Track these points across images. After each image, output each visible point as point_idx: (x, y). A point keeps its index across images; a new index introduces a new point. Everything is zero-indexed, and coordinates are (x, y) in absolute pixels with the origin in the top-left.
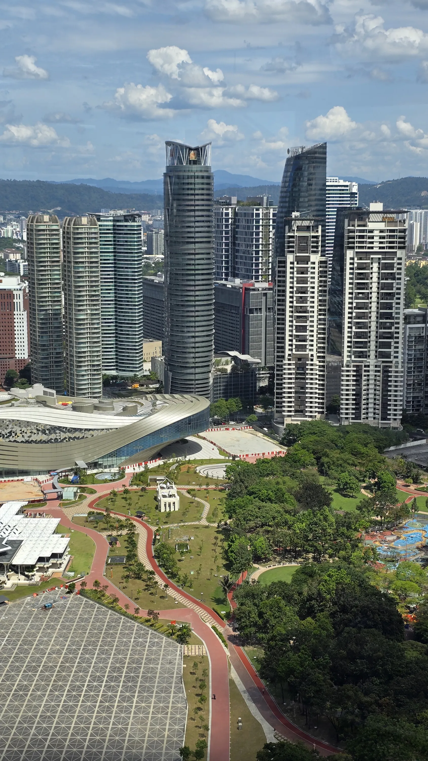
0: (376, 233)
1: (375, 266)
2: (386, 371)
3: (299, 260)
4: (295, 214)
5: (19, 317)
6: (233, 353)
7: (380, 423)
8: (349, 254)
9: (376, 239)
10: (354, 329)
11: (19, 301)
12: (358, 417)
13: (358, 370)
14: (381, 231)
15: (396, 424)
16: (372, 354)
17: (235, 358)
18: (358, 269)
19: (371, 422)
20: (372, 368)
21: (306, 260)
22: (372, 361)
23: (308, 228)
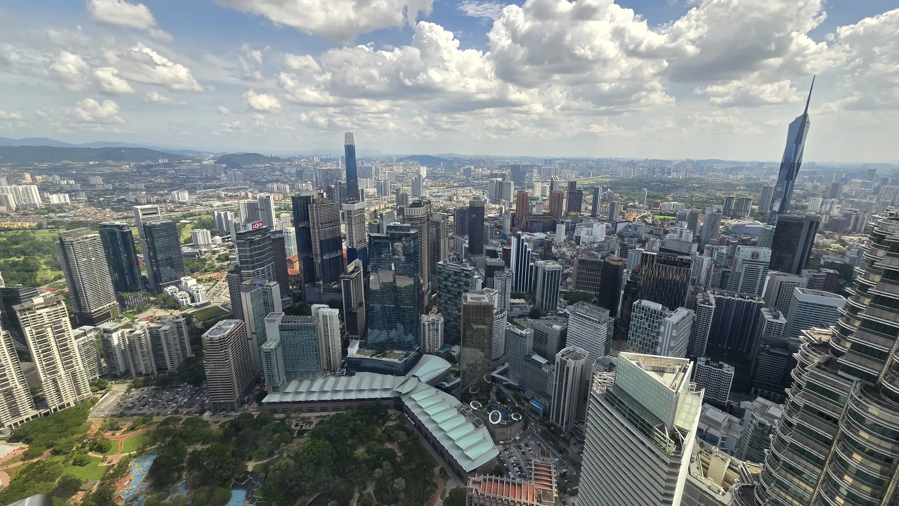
0: (44, 315)
1: (49, 330)
2: (74, 375)
8: (27, 330)
9: (45, 317)
10: (44, 363)
12: (61, 400)
13: (55, 381)
14: (47, 313)
15: (89, 393)
16: (61, 370)
18: (37, 334)
20: (63, 376)
22: (62, 372)
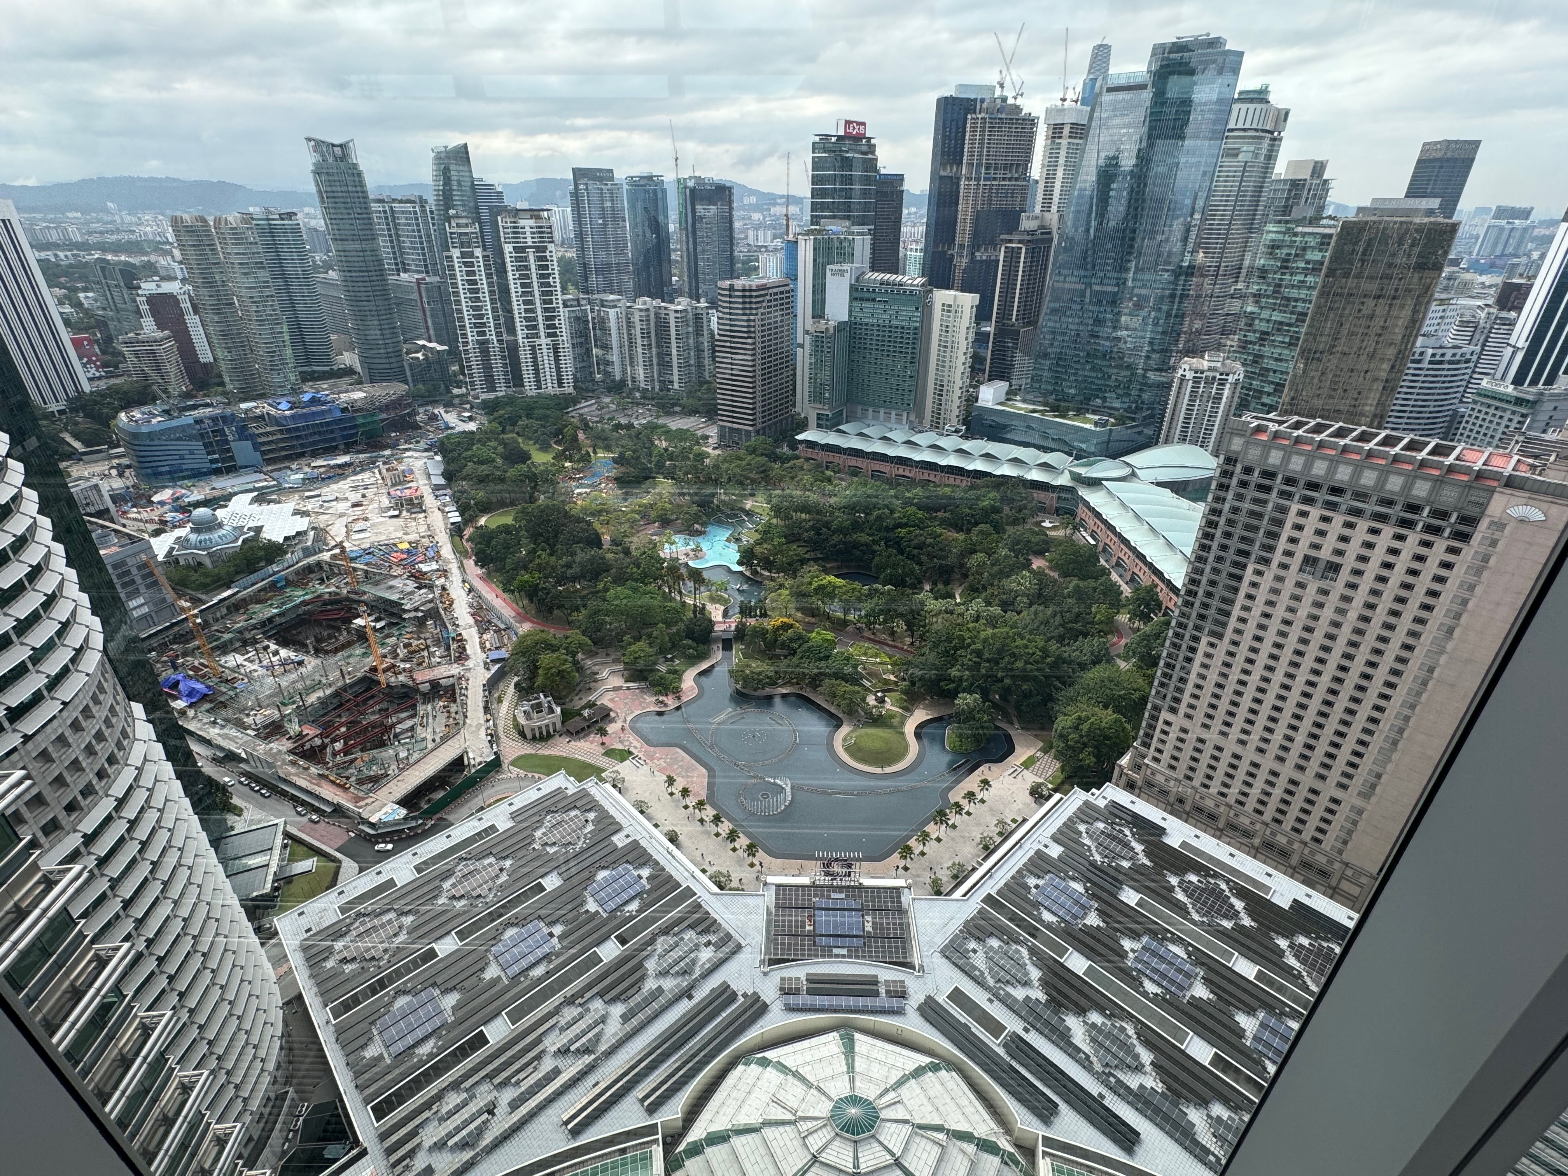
0: (527, 229)
1: (531, 259)
2: (556, 349)
3: (463, 255)
4: (452, 212)
5: (191, 321)
6: (421, 342)
7: (558, 391)
8: (507, 248)
9: (528, 235)
10: (523, 314)
11: (186, 305)
12: (539, 387)
13: (533, 348)
15: (571, 390)
16: (542, 334)
17: (424, 346)
18: (517, 261)
19: (550, 391)
20: (543, 346)
21: (471, 255)
22: (543, 340)
23: (467, 225)
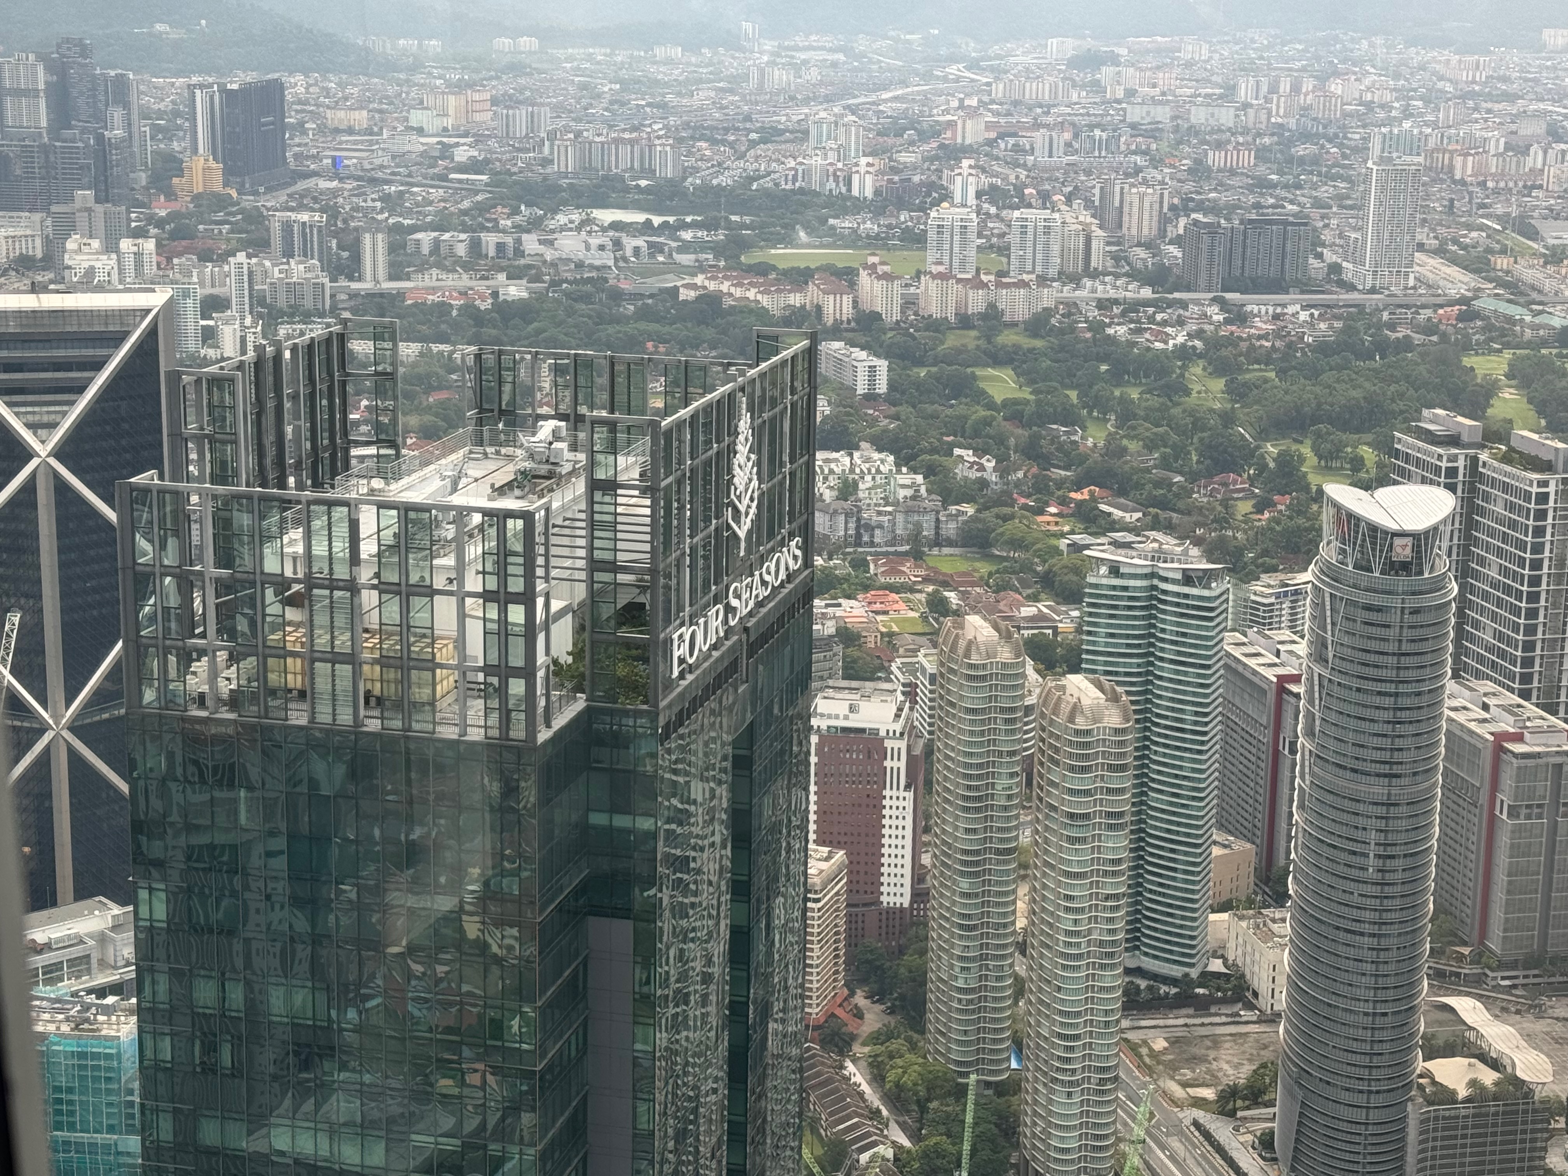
5: (894, 803)
11: (897, 765)
